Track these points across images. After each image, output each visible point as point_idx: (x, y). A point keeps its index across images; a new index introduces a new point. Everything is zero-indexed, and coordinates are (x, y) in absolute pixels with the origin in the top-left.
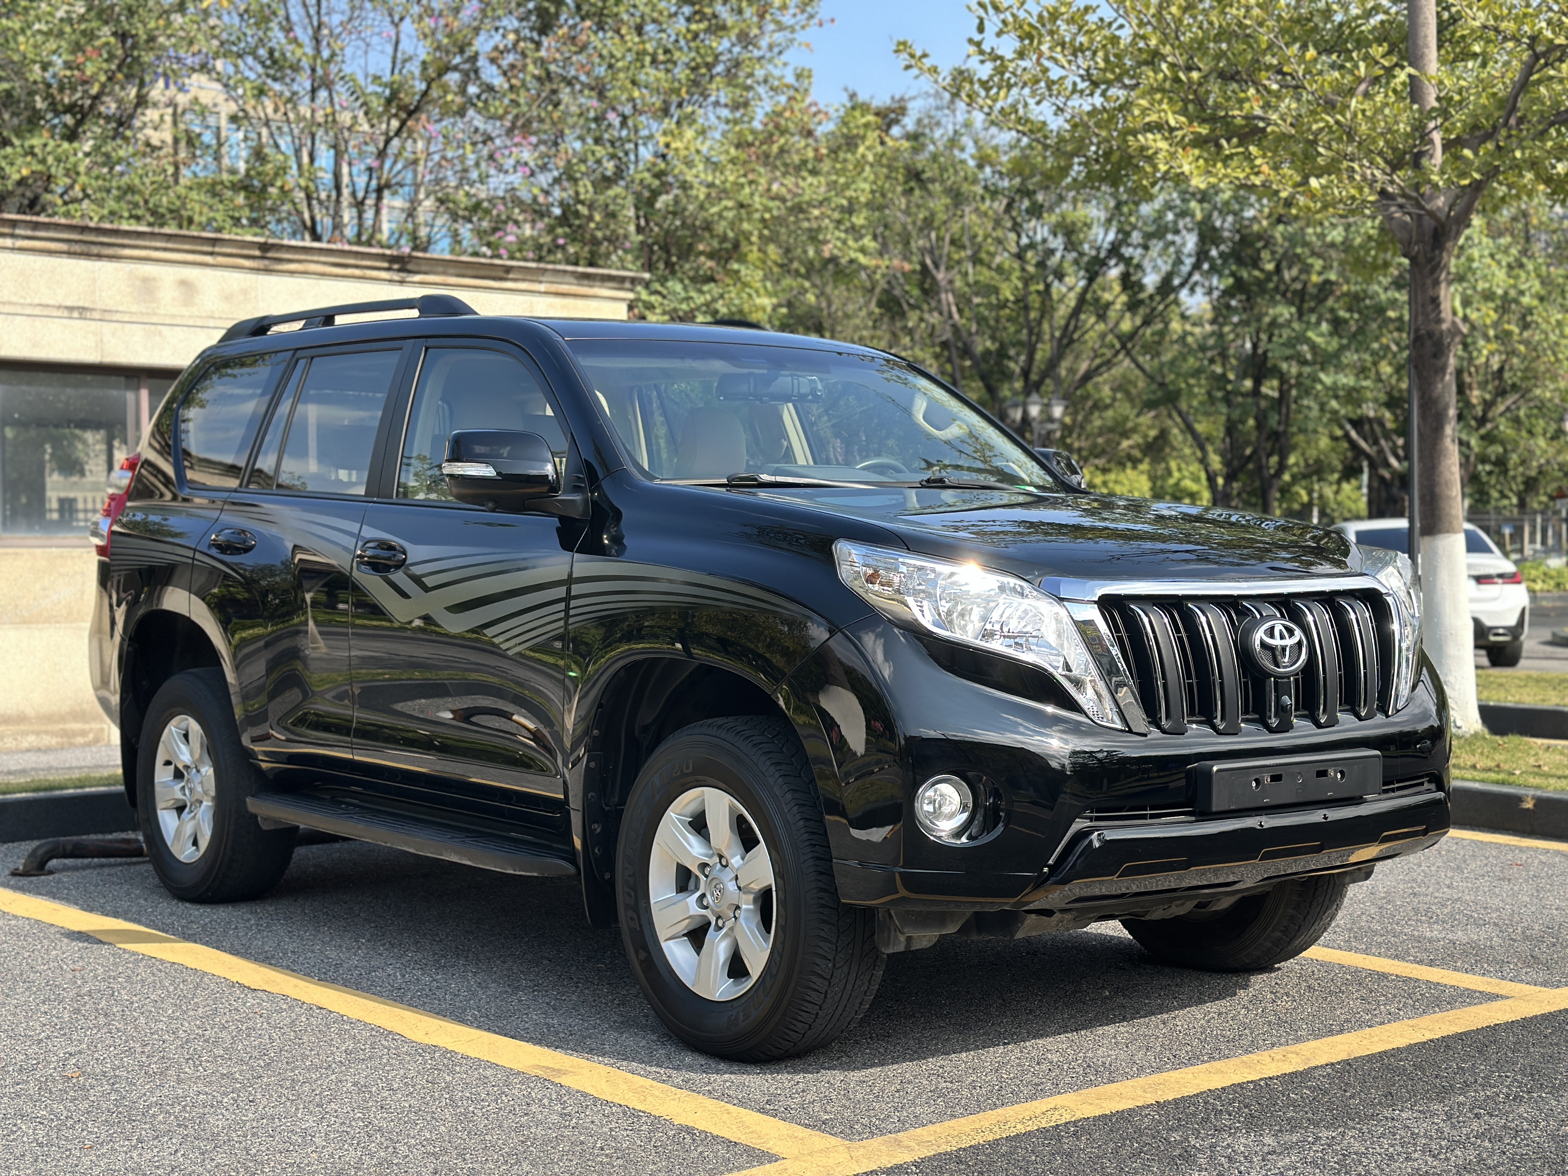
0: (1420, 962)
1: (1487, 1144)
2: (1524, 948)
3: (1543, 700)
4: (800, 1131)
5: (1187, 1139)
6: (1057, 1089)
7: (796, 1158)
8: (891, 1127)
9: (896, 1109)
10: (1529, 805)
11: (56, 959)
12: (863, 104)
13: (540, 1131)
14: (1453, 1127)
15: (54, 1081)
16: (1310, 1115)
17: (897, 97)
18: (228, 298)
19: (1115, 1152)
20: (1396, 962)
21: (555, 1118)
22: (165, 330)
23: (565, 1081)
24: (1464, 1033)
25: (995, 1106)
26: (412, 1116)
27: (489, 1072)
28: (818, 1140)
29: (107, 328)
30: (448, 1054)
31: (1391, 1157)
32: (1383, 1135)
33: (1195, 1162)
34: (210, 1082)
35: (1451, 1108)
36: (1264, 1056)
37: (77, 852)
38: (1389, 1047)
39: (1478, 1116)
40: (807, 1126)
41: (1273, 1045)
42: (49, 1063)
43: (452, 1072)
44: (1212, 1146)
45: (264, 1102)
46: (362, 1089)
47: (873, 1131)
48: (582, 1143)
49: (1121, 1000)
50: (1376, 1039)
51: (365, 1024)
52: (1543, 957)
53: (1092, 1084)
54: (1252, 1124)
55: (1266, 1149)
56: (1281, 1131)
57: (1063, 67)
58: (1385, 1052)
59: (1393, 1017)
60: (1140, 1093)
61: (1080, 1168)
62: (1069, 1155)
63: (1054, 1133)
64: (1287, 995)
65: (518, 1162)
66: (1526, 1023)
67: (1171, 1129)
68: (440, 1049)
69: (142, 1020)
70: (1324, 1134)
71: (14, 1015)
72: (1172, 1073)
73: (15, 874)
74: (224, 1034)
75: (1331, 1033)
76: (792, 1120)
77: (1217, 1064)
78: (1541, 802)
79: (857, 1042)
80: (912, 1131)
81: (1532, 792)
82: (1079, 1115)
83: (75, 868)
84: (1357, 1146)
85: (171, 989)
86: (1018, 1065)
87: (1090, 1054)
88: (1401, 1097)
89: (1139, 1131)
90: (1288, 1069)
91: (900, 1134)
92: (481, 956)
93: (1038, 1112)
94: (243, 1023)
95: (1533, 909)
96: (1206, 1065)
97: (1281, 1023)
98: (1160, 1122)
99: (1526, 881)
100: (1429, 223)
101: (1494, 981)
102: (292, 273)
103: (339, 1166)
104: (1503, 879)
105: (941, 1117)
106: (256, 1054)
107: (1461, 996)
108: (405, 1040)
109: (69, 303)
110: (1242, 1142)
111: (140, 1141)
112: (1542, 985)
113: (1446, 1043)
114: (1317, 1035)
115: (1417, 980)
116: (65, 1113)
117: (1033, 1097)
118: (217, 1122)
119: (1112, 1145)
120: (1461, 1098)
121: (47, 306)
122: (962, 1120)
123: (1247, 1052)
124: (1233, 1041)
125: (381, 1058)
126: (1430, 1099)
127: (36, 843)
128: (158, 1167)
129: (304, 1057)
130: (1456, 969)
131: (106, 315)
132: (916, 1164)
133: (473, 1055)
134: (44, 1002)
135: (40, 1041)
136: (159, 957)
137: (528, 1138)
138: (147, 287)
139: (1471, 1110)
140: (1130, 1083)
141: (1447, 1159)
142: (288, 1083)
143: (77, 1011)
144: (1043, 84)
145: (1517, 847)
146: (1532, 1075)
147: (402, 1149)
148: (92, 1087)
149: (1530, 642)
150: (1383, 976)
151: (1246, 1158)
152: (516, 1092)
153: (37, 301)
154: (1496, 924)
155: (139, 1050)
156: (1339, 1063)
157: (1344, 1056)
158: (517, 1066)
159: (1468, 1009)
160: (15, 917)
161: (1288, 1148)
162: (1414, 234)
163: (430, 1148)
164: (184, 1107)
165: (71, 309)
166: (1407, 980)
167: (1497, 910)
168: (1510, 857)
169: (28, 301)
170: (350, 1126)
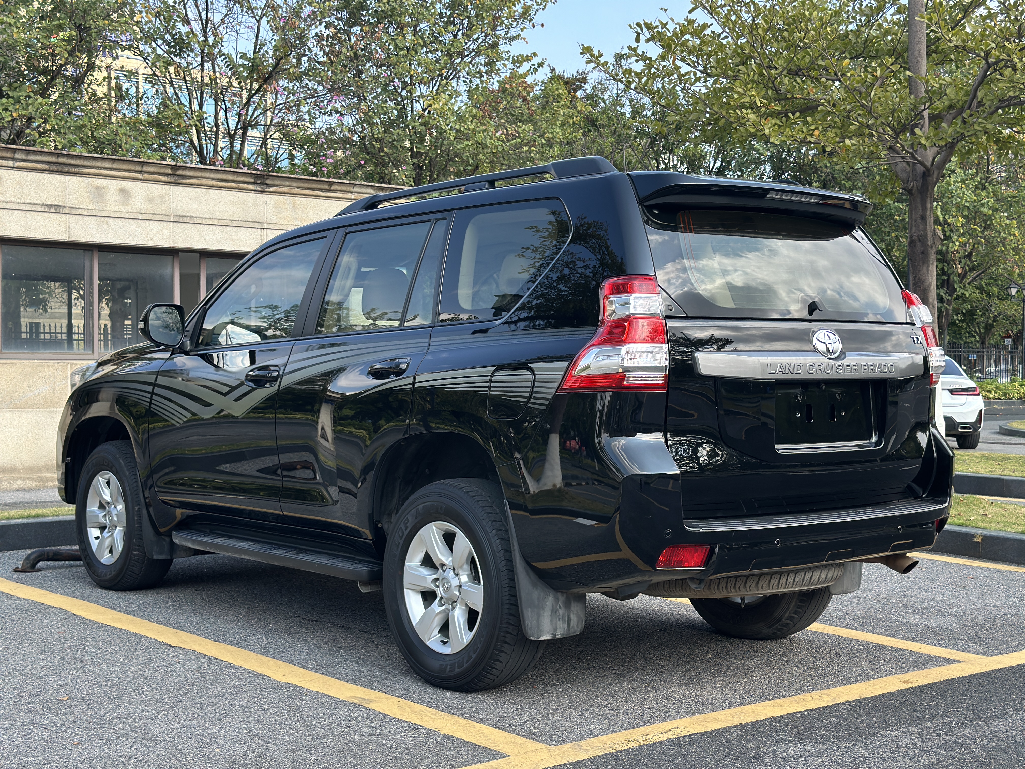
0: (907, 639)
1: (943, 752)
2: (972, 631)
3: (991, 472)
4: (519, 739)
5: (758, 747)
6: (678, 715)
7: (517, 756)
8: (575, 737)
9: (578, 726)
10: (979, 540)
11: (47, 626)
12: (559, 76)
13: (357, 737)
14: (923, 741)
15: (52, 702)
16: (835, 733)
17: (580, 71)
18: (150, 201)
19: (715, 754)
20: (891, 639)
21: (366, 729)
22: (110, 221)
23: (373, 706)
24: (932, 684)
25: (640, 725)
26: (277, 726)
27: (324, 700)
28: (530, 745)
29: (73, 219)
30: (298, 689)
31: (884, 760)
32: (879, 746)
33: (763, 761)
34: (150, 704)
35: (922, 730)
36: (807, 696)
37: (56, 557)
38: (885, 692)
39: (938, 735)
40: (523, 736)
41: (813, 689)
42: (48, 691)
43: (301, 700)
44: (774, 752)
45: (184, 717)
46: (245, 709)
47: (564, 740)
48: (384, 745)
49: (718, 660)
50: (877, 687)
51: (245, 669)
52: (984, 637)
53: (700, 712)
54: (799, 738)
55: (807, 754)
56: (816, 743)
57: (689, 65)
58: (883, 695)
59: (889, 673)
60: (730, 718)
61: (692, 764)
62: (686, 756)
63: (676, 742)
64: (823, 658)
65: (344, 755)
66: (971, 678)
67: (749, 741)
68: (293, 685)
69: (104, 665)
70: (843, 745)
71: (23, 660)
72: (750, 706)
73: (16, 571)
74: (156, 674)
75: (849, 682)
76: (514, 732)
77: (778, 701)
78: (986, 538)
79: (554, 684)
80: (589, 740)
81: (980, 531)
82: (692, 731)
83: (55, 568)
84: (863, 752)
85: (121, 645)
86: (654, 700)
87: (699, 694)
88: (892, 723)
89: (729, 742)
90: (823, 705)
91: (582, 741)
92: (316, 628)
93: (667, 729)
94: (168, 667)
95: (979, 606)
96: (771, 702)
97: (818, 675)
98: (742, 736)
99: (975, 588)
100: (920, 169)
101: (953, 651)
102: (192, 185)
103: (233, 757)
104: (961, 587)
105: (606, 731)
106: (177, 687)
107: (931, 660)
108: (271, 680)
109: (49, 203)
110: (792, 749)
111: (108, 740)
112: (982, 654)
113: (921, 690)
114: (840, 683)
115: (904, 650)
116: (60, 722)
117: (664, 720)
118: (155, 729)
119: (712, 750)
120: (929, 724)
121: (35, 204)
122: (620, 734)
123: (797, 694)
124: (788, 686)
125: (256, 690)
126: (910, 724)
127: (29, 551)
128: (120, 756)
129: (208, 689)
130: (929, 643)
131: (72, 211)
132: (590, 760)
133: (313, 689)
134: (41, 653)
135: (41, 678)
136: (112, 625)
137: (350, 741)
138: (99, 192)
139: (934, 732)
140: (725, 712)
141: (919, 761)
142: (198, 705)
143: (63, 659)
144: (675, 76)
145: (970, 566)
146: (973, 710)
147: (272, 747)
148: (76, 706)
149: (984, 433)
150: (883, 647)
151: (794, 759)
152: (341, 712)
153: (28, 201)
154: (955, 616)
155: (104, 683)
156: (854, 701)
157: (857, 697)
158: (342, 697)
159: (935, 669)
160: (19, 598)
161: (820, 754)
162: (910, 175)
163: (289, 747)
164: (134, 719)
165: (50, 206)
166: (898, 650)
167: (956, 606)
168: (966, 572)
169: (23, 201)
170: (239, 732)
